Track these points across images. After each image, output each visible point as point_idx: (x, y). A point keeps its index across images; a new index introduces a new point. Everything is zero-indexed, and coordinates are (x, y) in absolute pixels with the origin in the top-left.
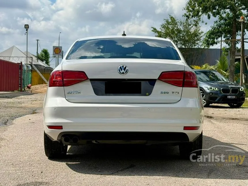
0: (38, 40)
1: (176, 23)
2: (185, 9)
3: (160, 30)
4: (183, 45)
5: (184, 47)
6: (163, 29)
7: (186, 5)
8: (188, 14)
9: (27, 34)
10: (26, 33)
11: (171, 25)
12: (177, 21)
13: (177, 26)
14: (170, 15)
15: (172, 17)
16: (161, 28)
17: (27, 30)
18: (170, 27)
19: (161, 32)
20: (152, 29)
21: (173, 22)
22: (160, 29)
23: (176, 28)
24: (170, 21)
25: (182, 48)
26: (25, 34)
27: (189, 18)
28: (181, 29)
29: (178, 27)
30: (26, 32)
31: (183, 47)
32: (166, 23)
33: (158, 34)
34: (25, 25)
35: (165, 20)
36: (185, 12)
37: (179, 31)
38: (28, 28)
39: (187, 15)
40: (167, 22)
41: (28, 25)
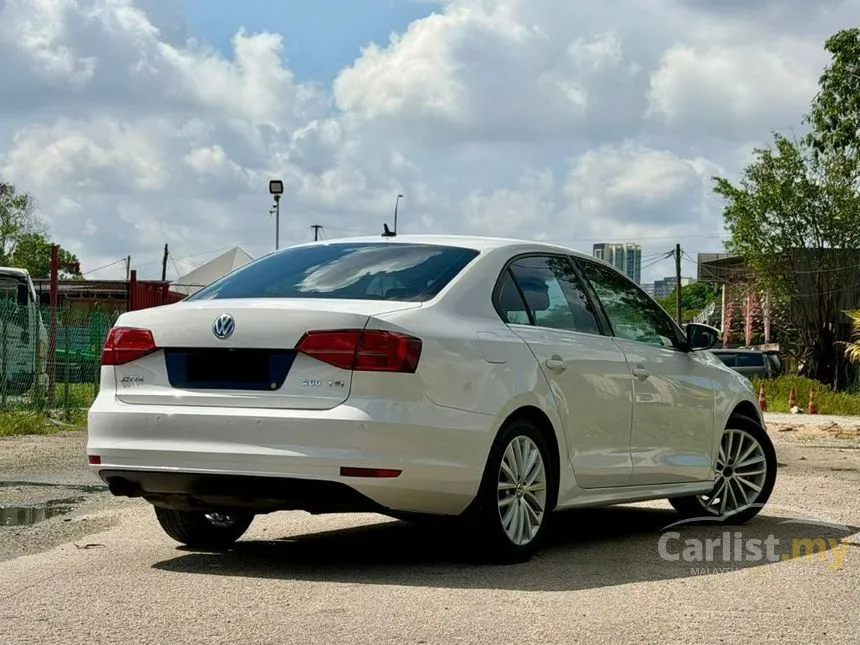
0: (317, 227)
1: (800, 162)
2: (809, 120)
3: (740, 188)
4: (826, 237)
5: (830, 247)
6: (754, 183)
7: (814, 106)
8: (819, 137)
9: (278, 212)
10: (275, 209)
11: (782, 171)
12: (802, 156)
13: (801, 171)
14: (776, 135)
15: (784, 143)
16: (747, 180)
17: (277, 199)
18: (779, 175)
19: (746, 194)
20: (716, 184)
21: (786, 159)
22: (742, 183)
23: (798, 180)
24: (776, 154)
25: (822, 249)
26: (271, 212)
27: (822, 150)
28: (817, 184)
29: (804, 176)
30: (275, 204)
31: (826, 245)
32: (761, 161)
33: (736, 199)
34: (272, 182)
35: (759, 151)
36: (810, 128)
37: (811, 191)
38: (281, 192)
39: (817, 139)
40: (767, 158)
41: (280, 182)
